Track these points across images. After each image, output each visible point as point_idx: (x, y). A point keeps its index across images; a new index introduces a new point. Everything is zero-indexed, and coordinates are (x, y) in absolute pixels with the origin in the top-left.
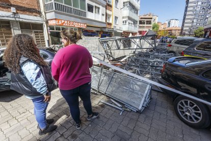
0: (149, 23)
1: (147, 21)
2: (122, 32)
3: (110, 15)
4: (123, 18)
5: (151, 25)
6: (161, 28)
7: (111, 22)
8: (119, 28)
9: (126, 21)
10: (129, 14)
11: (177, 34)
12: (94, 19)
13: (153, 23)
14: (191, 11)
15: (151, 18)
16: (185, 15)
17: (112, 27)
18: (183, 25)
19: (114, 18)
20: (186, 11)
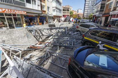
0: (68, 10)
1: (67, 10)
2: (53, 16)
3: (44, 6)
4: (53, 7)
5: (69, 12)
6: (74, 13)
7: (45, 10)
8: (50, 14)
9: (54, 10)
10: (56, 5)
11: (81, 17)
12: (32, 8)
13: (70, 10)
14: (87, 5)
15: (69, 8)
16: (85, 7)
17: (46, 13)
18: (84, 13)
19: (47, 8)
20: (85, 5)
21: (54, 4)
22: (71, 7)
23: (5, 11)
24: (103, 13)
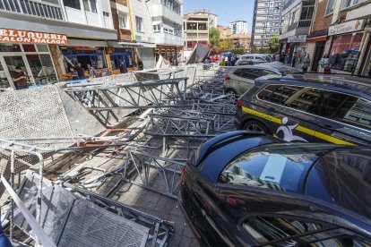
0: (203, 27)
1: (200, 25)
2: (154, 46)
3: (125, 15)
4: (153, 19)
5: (207, 31)
6: (224, 35)
7: (128, 28)
8: (147, 40)
9: (159, 26)
10: (164, 12)
11: (246, 45)
13: (209, 26)
14: (263, 8)
15: (206, 19)
17: (133, 38)
19: (134, 20)
20: (256, 8)
21: (157, 9)
22: (211, 17)
24: (310, 30)
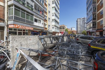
0: (64, 28)
1: (63, 28)
2: (52, 32)
3: (46, 24)
4: (52, 26)
6: (69, 30)
7: (46, 27)
8: (50, 30)
12: (38, 25)
13: (65, 28)
14: (79, 24)
15: (64, 27)
16: (77, 26)
17: (47, 30)
18: (77, 30)
19: (48, 26)
21: (54, 23)
22: (65, 26)
23: (19, 27)
